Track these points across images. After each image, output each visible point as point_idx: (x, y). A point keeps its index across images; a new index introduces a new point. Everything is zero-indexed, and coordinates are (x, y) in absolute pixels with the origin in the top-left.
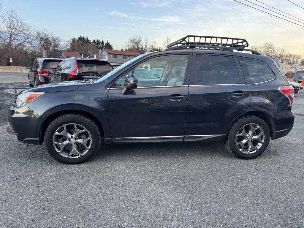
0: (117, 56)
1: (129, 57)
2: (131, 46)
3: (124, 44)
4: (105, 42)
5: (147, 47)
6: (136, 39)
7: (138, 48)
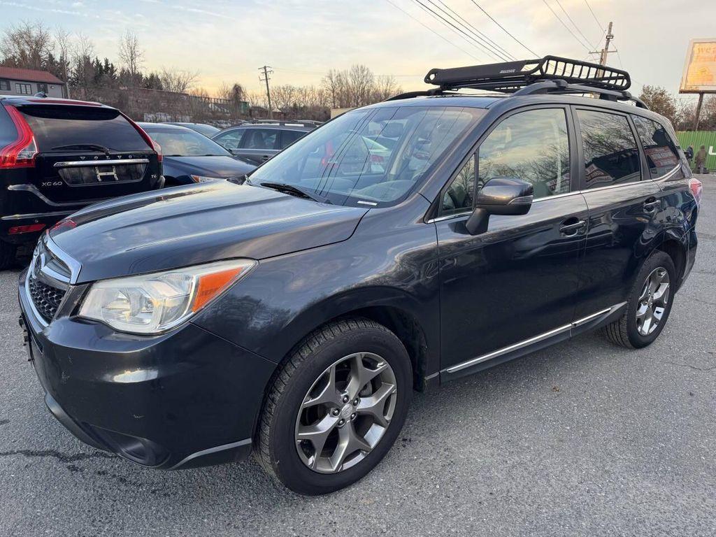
1: (18, 86)
2: (15, 51)
6: (28, 33)
7: (37, 58)
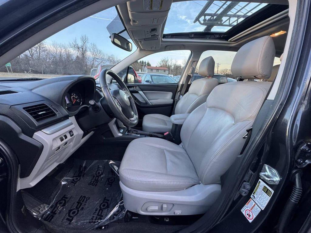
0: (153, 70)
2: (162, 64)
3: (158, 63)
4: (147, 62)
5: (172, 65)
6: (165, 60)
7: (166, 65)
